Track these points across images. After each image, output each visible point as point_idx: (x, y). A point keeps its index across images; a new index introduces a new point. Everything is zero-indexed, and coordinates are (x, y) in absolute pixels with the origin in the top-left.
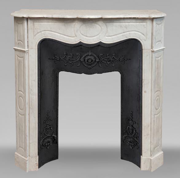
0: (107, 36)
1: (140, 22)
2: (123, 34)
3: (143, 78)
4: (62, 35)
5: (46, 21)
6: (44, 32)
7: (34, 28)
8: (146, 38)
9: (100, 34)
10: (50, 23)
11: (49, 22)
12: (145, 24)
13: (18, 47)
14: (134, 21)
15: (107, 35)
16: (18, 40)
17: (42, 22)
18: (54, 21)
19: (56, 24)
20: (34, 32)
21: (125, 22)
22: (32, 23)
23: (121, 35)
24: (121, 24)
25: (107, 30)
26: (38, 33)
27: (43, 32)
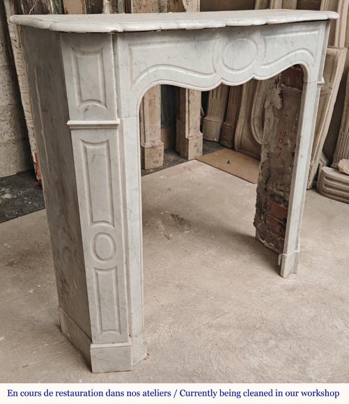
0: (264, 65)
1: (311, 31)
2: (287, 57)
3: (302, 135)
4: (190, 73)
5: (158, 39)
6: (154, 69)
7: (131, 62)
8: (315, 61)
9: (254, 62)
10: (167, 45)
11: (164, 42)
12: (316, 32)
13: (84, 119)
14: (304, 27)
15: (265, 63)
16: (82, 101)
17: (149, 43)
18: (176, 39)
19: (178, 45)
20: (132, 71)
21: (291, 32)
22: (128, 47)
23: (284, 58)
24: (287, 35)
25: (266, 52)
26: (141, 73)
27: (150, 71)
